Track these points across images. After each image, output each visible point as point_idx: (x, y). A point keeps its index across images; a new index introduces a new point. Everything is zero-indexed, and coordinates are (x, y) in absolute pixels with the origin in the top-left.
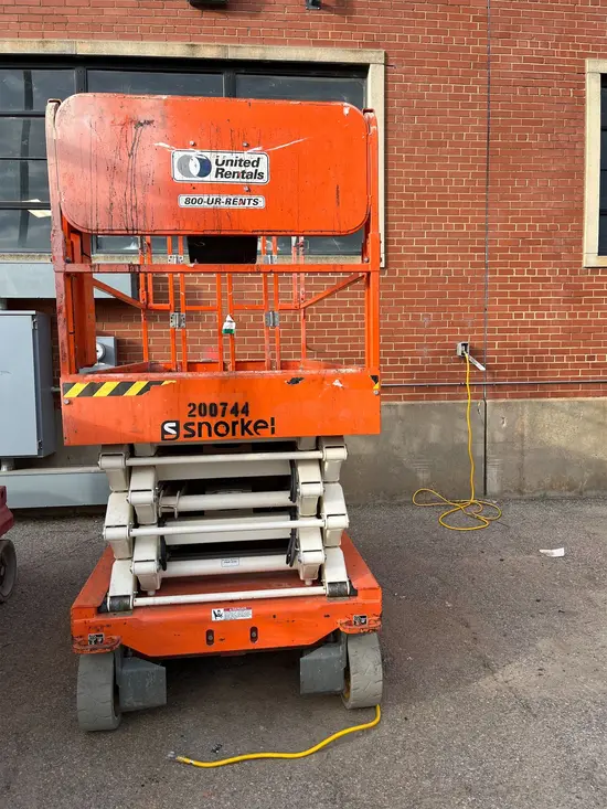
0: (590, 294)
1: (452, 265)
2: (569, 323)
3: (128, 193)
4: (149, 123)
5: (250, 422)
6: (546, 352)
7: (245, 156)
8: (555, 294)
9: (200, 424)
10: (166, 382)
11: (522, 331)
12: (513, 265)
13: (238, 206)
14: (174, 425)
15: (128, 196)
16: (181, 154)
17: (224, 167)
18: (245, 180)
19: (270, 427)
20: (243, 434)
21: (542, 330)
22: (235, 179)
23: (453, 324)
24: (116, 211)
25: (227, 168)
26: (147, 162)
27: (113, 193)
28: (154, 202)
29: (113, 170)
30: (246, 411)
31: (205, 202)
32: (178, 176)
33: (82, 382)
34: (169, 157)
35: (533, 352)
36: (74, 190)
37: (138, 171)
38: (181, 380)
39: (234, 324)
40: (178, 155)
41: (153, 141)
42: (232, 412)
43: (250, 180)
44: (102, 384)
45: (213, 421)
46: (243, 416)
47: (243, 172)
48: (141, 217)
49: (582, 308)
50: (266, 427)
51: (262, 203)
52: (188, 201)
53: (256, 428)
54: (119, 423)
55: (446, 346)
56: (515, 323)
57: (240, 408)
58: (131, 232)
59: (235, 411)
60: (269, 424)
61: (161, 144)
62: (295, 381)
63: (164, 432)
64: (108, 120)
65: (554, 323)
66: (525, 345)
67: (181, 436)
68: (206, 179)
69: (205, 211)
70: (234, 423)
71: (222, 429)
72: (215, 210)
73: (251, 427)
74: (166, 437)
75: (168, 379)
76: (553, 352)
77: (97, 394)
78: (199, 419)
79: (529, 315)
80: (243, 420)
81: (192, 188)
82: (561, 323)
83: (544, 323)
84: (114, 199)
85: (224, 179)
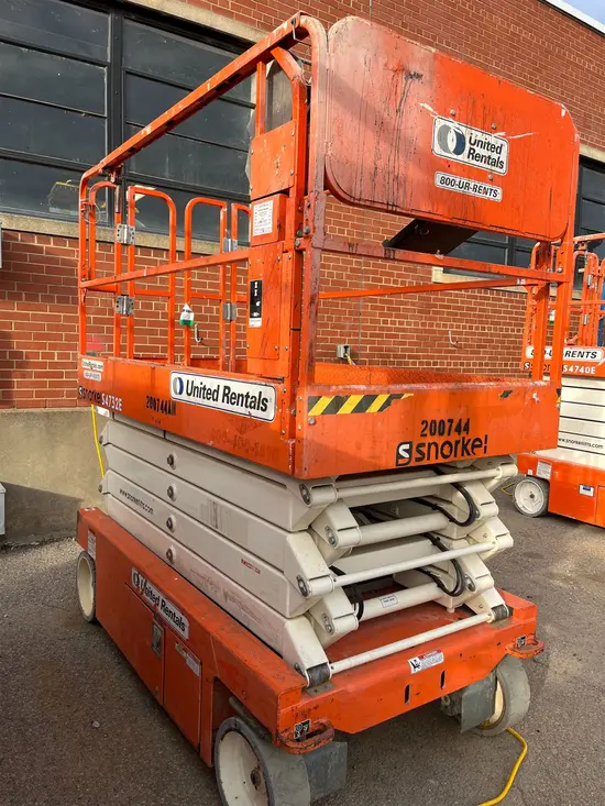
0: (435, 306)
1: (335, 268)
2: (421, 331)
3: (392, 158)
4: (419, 76)
5: (469, 441)
6: (404, 357)
7: (492, 139)
8: (413, 304)
9: (430, 445)
10: (405, 396)
11: (387, 336)
12: (383, 273)
13: (482, 195)
14: (407, 447)
15: (391, 162)
16: (443, 123)
17: (475, 147)
18: (489, 167)
19: (484, 445)
20: (463, 455)
21: (403, 337)
22: (482, 164)
23: (335, 327)
24: (379, 178)
25: (478, 150)
26: (411, 124)
27: (378, 156)
28: (414, 174)
29: (381, 126)
30: (467, 429)
31: (458, 184)
32: (437, 149)
33: (328, 395)
34: (431, 123)
35: (395, 356)
36: (342, 143)
37: (403, 131)
38: (418, 392)
39: (192, 315)
40: (440, 123)
41: (420, 99)
42: (456, 431)
43: (493, 168)
44: (347, 397)
45: (440, 440)
46: (463, 434)
47: (489, 157)
48: (401, 191)
49: (431, 318)
50: (480, 446)
51: (499, 197)
52: (443, 181)
53: (473, 446)
54: (359, 448)
55: (329, 348)
56: (382, 329)
57: (463, 425)
58: (390, 208)
59: (458, 430)
60: (483, 441)
61: (427, 106)
62: (506, 394)
63: (399, 456)
64: (382, 61)
65: (411, 330)
66: (389, 350)
67: (413, 460)
68: (460, 157)
69: (456, 194)
70: (457, 442)
71: (446, 450)
72: (463, 195)
73: (469, 447)
74: (400, 462)
75: (407, 391)
76: (410, 357)
77: (341, 411)
78: (429, 439)
79: (393, 322)
80: (464, 438)
81: (447, 166)
82: (417, 331)
83: (404, 330)
84: (378, 163)
85: (474, 162)
